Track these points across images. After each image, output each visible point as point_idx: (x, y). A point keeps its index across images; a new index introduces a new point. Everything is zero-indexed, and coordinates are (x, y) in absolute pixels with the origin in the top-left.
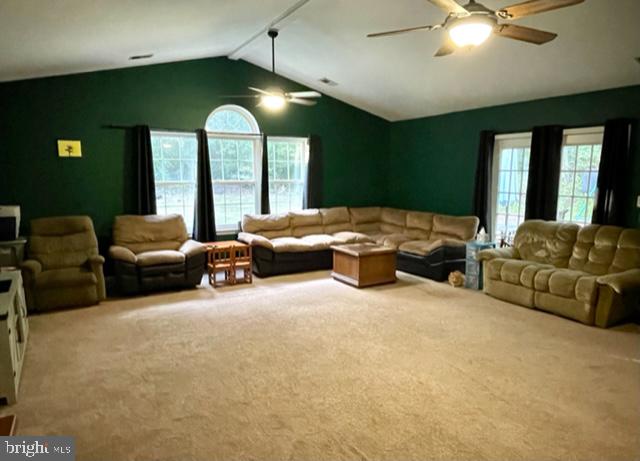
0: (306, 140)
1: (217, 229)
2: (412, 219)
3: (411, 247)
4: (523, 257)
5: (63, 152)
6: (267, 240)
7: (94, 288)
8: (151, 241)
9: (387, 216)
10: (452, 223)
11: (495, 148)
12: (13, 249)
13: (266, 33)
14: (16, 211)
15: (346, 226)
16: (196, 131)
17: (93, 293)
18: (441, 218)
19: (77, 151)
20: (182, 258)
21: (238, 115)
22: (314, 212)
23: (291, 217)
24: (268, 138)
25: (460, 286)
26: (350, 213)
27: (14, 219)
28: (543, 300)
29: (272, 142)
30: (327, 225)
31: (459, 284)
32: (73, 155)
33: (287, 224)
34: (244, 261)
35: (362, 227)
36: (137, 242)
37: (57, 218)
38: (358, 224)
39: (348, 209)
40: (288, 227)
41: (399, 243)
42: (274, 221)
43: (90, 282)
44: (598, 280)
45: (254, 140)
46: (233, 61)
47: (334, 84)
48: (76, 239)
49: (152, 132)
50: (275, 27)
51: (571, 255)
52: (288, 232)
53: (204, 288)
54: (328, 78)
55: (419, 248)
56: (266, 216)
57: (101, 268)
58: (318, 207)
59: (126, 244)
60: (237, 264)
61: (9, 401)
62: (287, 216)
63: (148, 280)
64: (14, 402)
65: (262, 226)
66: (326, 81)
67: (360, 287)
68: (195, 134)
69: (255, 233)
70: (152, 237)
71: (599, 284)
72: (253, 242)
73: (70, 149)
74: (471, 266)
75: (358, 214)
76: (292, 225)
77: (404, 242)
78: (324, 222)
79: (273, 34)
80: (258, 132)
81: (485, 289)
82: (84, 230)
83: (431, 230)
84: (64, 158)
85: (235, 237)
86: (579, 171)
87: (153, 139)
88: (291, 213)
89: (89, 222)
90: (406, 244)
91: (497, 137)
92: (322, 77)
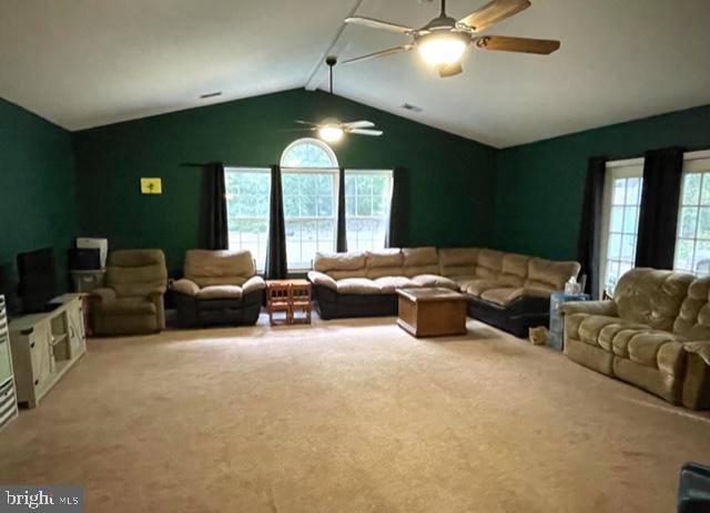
0: (391, 172)
1: (289, 266)
2: (509, 263)
3: (493, 295)
4: (620, 313)
5: (145, 190)
6: (332, 280)
7: (154, 317)
8: (218, 276)
9: (484, 258)
10: (547, 269)
11: (607, 177)
12: (95, 278)
13: (325, 62)
14: (103, 244)
15: (430, 268)
16: (270, 166)
17: (152, 321)
18: (536, 263)
19: (158, 189)
20: (238, 293)
21: (316, 148)
22: (396, 251)
23: (366, 258)
24: (346, 171)
25: (542, 344)
26: (438, 253)
27: (98, 250)
28: (622, 368)
29: (349, 176)
30: (408, 266)
31: (542, 343)
32: (154, 191)
33: (361, 263)
34: (304, 300)
35: (453, 270)
36: (205, 277)
37: (132, 251)
38: (447, 266)
39: (438, 249)
40: (364, 267)
41: (482, 290)
42: (347, 260)
43: (149, 312)
44: (686, 348)
45: (334, 173)
46: (311, 92)
47: (419, 110)
48: (147, 271)
49: (225, 169)
50: (331, 55)
51: (678, 314)
52: (362, 273)
53: (262, 326)
54: (410, 103)
55: (500, 298)
56: (340, 254)
57: (162, 299)
58: (401, 247)
59: (194, 278)
60: (295, 303)
61: (30, 405)
62: (363, 255)
63: (205, 313)
64: (34, 406)
65: (333, 266)
66: (408, 107)
67: (418, 336)
68: (270, 170)
69: (324, 272)
70: (220, 272)
71: (687, 352)
72: (317, 281)
73: (151, 186)
74: (555, 321)
75: (447, 256)
76: (369, 265)
77: (489, 288)
78: (406, 263)
79: (331, 62)
80: (337, 166)
81: (565, 351)
82: (155, 263)
83: (526, 276)
84: (145, 194)
85: (304, 276)
86: (703, 206)
87: (226, 175)
88: (369, 253)
89: (160, 255)
90: (491, 291)
91: (610, 164)
92: (403, 103)
